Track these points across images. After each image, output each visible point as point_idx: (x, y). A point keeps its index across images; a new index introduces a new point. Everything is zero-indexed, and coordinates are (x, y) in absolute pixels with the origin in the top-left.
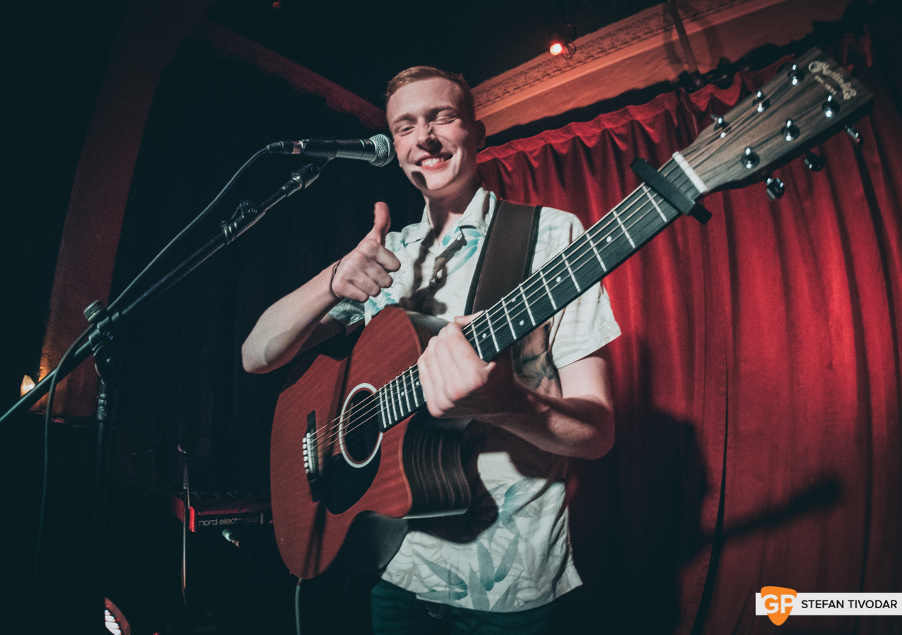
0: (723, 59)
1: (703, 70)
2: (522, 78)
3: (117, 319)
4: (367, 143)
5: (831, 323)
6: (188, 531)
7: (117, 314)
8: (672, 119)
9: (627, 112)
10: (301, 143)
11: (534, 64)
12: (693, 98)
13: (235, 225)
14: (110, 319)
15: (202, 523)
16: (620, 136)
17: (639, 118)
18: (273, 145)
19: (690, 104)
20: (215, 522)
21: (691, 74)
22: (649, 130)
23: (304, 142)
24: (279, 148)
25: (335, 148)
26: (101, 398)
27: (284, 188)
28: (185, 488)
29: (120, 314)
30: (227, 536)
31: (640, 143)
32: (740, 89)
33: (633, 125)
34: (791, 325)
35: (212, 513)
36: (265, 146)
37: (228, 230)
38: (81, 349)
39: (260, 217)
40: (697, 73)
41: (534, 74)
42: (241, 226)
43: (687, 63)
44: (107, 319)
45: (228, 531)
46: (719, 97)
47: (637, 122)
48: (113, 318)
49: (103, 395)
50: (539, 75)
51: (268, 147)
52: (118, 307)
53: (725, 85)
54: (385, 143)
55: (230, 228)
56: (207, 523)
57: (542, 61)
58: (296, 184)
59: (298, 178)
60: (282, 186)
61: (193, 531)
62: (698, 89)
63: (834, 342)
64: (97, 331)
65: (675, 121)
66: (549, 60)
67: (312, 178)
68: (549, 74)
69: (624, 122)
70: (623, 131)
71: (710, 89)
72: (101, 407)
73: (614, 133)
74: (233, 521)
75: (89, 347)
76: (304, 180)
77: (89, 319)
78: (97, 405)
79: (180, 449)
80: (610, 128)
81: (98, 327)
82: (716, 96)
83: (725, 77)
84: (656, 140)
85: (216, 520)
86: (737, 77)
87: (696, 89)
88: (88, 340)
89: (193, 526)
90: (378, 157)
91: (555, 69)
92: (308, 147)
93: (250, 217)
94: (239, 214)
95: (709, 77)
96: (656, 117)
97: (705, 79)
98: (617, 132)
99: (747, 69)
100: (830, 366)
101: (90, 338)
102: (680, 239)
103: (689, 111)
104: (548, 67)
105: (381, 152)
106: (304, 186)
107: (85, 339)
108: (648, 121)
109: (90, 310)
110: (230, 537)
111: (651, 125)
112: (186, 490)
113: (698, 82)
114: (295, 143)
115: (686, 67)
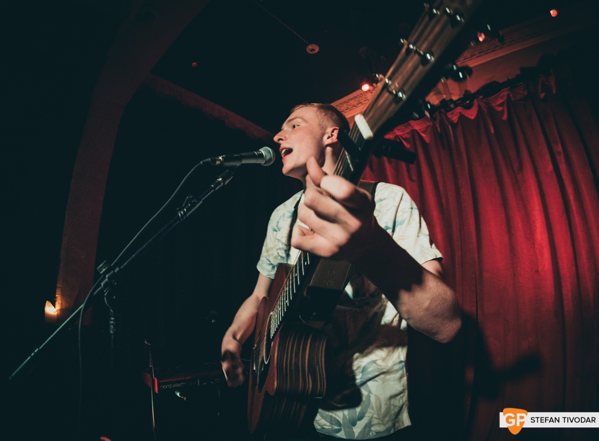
0: (466, 91)
1: (455, 98)
2: (345, 105)
3: (118, 271)
4: (258, 153)
5: (536, 246)
6: (154, 392)
7: (118, 269)
8: (437, 128)
9: (409, 124)
10: (220, 158)
11: (352, 97)
12: (449, 115)
13: (185, 210)
14: (114, 271)
15: (162, 387)
16: (405, 139)
17: (417, 128)
18: (204, 161)
19: (448, 119)
20: (170, 386)
21: (448, 101)
22: (423, 135)
23: (222, 157)
24: (209, 162)
25: (240, 158)
26: (112, 320)
27: (212, 186)
28: (151, 366)
29: (120, 268)
30: (178, 394)
31: (418, 143)
32: (477, 109)
33: (414, 133)
34: (512, 249)
35: (168, 380)
36: (199, 162)
37: (181, 214)
38: (97, 291)
39: (200, 204)
40: (451, 100)
41: (352, 102)
42: (188, 210)
43: (445, 94)
44: (112, 272)
45: (179, 391)
46: (464, 114)
47: (416, 130)
48: (116, 271)
49: (112, 319)
50: (355, 103)
51: (201, 162)
52: (118, 264)
53: (468, 107)
54: (269, 152)
55: (182, 212)
56: (165, 387)
57: (357, 94)
58: (219, 183)
59: (220, 179)
60: (212, 184)
61: (157, 392)
62: (452, 110)
63: (539, 257)
64: (107, 280)
65: (439, 129)
66: (361, 94)
67: (229, 179)
68: (361, 103)
69: (408, 131)
70: (408, 136)
71: (459, 109)
72: (112, 326)
73: (403, 138)
74: (181, 385)
75: (102, 290)
76: (224, 180)
77: (101, 272)
78: (109, 325)
79: (146, 342)
80: (400, 135)
81: (107, 277)
82: (463, 113)
83: (468, 102)
84: (427, 140)
85: (171, 385)
86: (476, 102)
87: (451, 109)
88: (101, 285)
89: (157, 389)
90: (266, 161)
91: (365, 100)
92: (225, 159)
93: (194, 205)
94: (187, 204)
95: (459, 102)
96: (428, 127)
97: (456, 103)
98: (404, 137)
99: (481, 97)
100: (537, 271)
101: (102, 284)
102: (444, 200)
103: (447, 123)
104: (360, 98)
105: (268, 158)
106: (224, 183)
107: (99, 285)
108: (422, 130)
109: (102, 267)
110: (180, 395)
111: (424, 132)
112: (151, 367)
113: (452, 106)
114: (216, 158)
115: (445, 96)
